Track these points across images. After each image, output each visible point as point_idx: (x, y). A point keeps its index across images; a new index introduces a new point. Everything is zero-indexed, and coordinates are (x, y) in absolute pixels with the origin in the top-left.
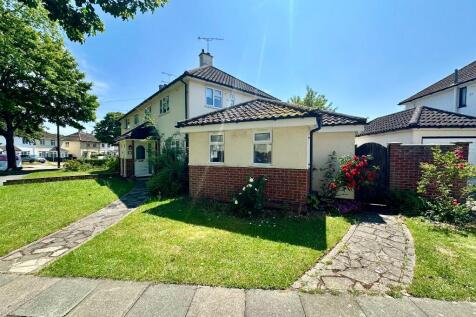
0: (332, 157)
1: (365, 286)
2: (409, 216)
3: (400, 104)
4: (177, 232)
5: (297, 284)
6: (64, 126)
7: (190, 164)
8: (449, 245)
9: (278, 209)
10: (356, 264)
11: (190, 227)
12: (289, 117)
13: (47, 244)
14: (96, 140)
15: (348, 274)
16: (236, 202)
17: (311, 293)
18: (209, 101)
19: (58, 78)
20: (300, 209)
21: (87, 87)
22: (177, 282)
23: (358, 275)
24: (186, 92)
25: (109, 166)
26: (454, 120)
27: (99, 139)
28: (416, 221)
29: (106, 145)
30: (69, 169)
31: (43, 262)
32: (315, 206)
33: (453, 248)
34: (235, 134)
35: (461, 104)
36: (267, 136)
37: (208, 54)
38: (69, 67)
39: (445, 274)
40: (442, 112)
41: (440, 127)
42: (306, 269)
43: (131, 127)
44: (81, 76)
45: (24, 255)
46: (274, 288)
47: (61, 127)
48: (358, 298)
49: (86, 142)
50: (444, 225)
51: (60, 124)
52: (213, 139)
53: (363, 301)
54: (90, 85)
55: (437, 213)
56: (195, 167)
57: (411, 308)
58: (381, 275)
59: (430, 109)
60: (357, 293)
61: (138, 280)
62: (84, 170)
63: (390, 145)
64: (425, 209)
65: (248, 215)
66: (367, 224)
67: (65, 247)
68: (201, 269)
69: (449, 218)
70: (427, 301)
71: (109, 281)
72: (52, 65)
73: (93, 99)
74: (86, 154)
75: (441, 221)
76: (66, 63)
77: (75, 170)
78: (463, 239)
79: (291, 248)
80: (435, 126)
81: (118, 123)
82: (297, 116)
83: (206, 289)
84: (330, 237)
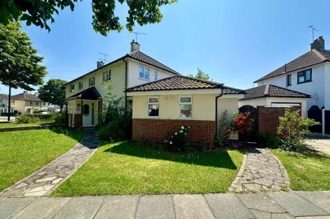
0: (225, 114)
1: (268, 187)
2: (273, 148)
3: (255, 82)
4: (138, 163)
5: (230, 189)
6: (16, 88)
7: (133, 117)
8: (299, 163)
9: (196, 147)
10: (257, 176)
11: (144, 160)
12: (204, 88)
13: (43, 176)
14: (39, 100)
15: (255, 181)
16: (171, 143)
17: (241, 193)
18: (141, 75)
19: (15, 51)
20: (211, 146)
21: (38, 60)
22: (157, 193)
23: (261, 182)
24: (127, 68)
25: (55, 119)
26: (287, 93)
27: (41, 99)
28: (278, 151)
29: (47, 104)
30: (20, 121)
31: (48, 188)
32: (220, 144)
33: (303, 165)
34: (166, 98)
35: (289, 84)
36: (189, 100)
37: (137, 43)
38: (25, 44)
39: (304, 178)
40: (280, 88)
41: (281, 97)
42: (231, 180)
43: (75, 91)
44: (34, 52)
45: (29, 184)
46: (218, 192)
47: (13, 89)
48: (267, 194)
49: (30, 102)
50: (292, 153)
51: (12, 86)
52: (151, 100)
53: (271, 194)
54: (42, 58)
55: (287, 146)
56: (137, 120)
57: (296, 196)
58: (273, 181)
59: (274, 86)
60: (265, 191)
61: (130, 194)
62: (33, 122)
63: (258, 107)
64: (281, 144)
65: (178, 151)
66: (252, 154)
67: (59, 177)
68: (168, 185)
69: (294, 149)
70: (302, 192)
71: (109, 197)
72: (11, 41)
73: (43, 68)
74: (29, 110)
75: (290, 151)
76: (22, 41)
77: (26, 122)
78: (304, 160)
79: (217, 169)
80: (278, 96)
81: (63, 88)
82: (209, 88)
83: (178, 196)
84: (235, 162)
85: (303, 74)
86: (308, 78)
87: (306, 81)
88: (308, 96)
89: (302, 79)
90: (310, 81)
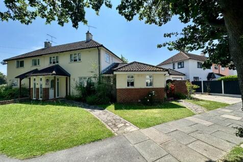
7: (118, 88)
24: (99, 54)
26: (177, 73)
34: (139, 75)
35: (174, 68)
50: (192, 100)
56: (120, 89)
85: (180, 63)
86: (182, 66)
87: (181, 67)
88: (184, 75)
89: (180, 66)
90: (183, 67)
